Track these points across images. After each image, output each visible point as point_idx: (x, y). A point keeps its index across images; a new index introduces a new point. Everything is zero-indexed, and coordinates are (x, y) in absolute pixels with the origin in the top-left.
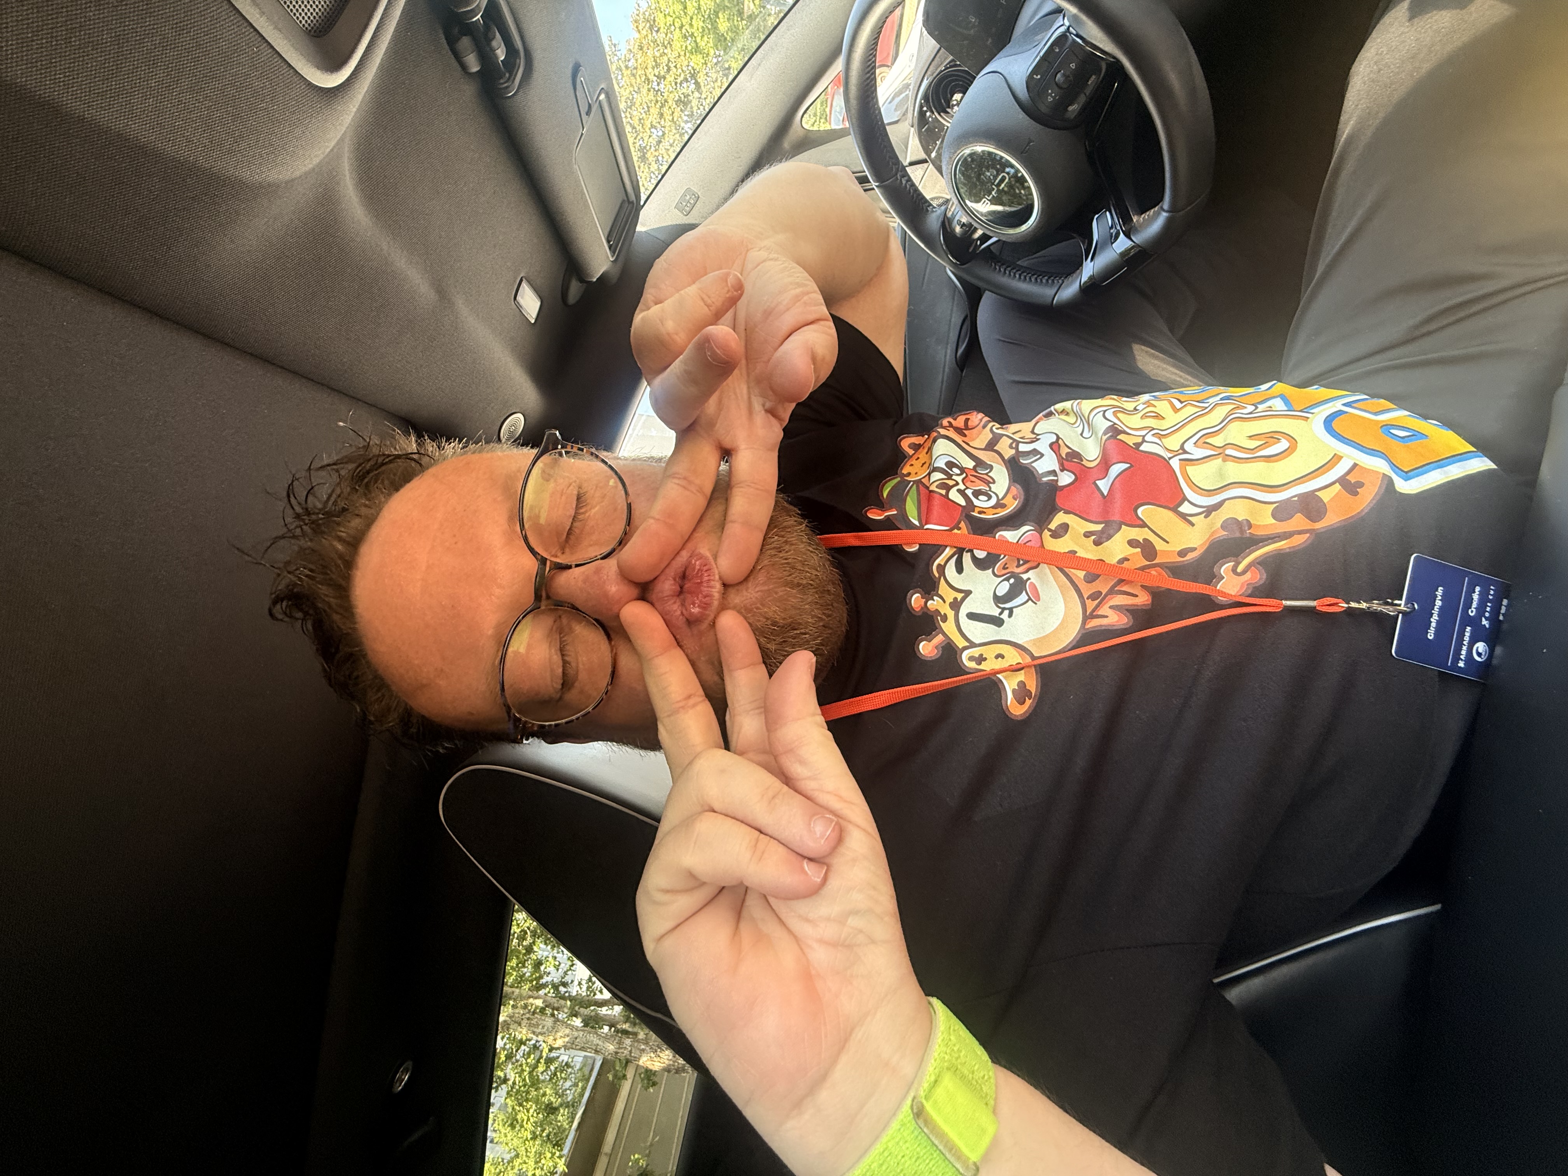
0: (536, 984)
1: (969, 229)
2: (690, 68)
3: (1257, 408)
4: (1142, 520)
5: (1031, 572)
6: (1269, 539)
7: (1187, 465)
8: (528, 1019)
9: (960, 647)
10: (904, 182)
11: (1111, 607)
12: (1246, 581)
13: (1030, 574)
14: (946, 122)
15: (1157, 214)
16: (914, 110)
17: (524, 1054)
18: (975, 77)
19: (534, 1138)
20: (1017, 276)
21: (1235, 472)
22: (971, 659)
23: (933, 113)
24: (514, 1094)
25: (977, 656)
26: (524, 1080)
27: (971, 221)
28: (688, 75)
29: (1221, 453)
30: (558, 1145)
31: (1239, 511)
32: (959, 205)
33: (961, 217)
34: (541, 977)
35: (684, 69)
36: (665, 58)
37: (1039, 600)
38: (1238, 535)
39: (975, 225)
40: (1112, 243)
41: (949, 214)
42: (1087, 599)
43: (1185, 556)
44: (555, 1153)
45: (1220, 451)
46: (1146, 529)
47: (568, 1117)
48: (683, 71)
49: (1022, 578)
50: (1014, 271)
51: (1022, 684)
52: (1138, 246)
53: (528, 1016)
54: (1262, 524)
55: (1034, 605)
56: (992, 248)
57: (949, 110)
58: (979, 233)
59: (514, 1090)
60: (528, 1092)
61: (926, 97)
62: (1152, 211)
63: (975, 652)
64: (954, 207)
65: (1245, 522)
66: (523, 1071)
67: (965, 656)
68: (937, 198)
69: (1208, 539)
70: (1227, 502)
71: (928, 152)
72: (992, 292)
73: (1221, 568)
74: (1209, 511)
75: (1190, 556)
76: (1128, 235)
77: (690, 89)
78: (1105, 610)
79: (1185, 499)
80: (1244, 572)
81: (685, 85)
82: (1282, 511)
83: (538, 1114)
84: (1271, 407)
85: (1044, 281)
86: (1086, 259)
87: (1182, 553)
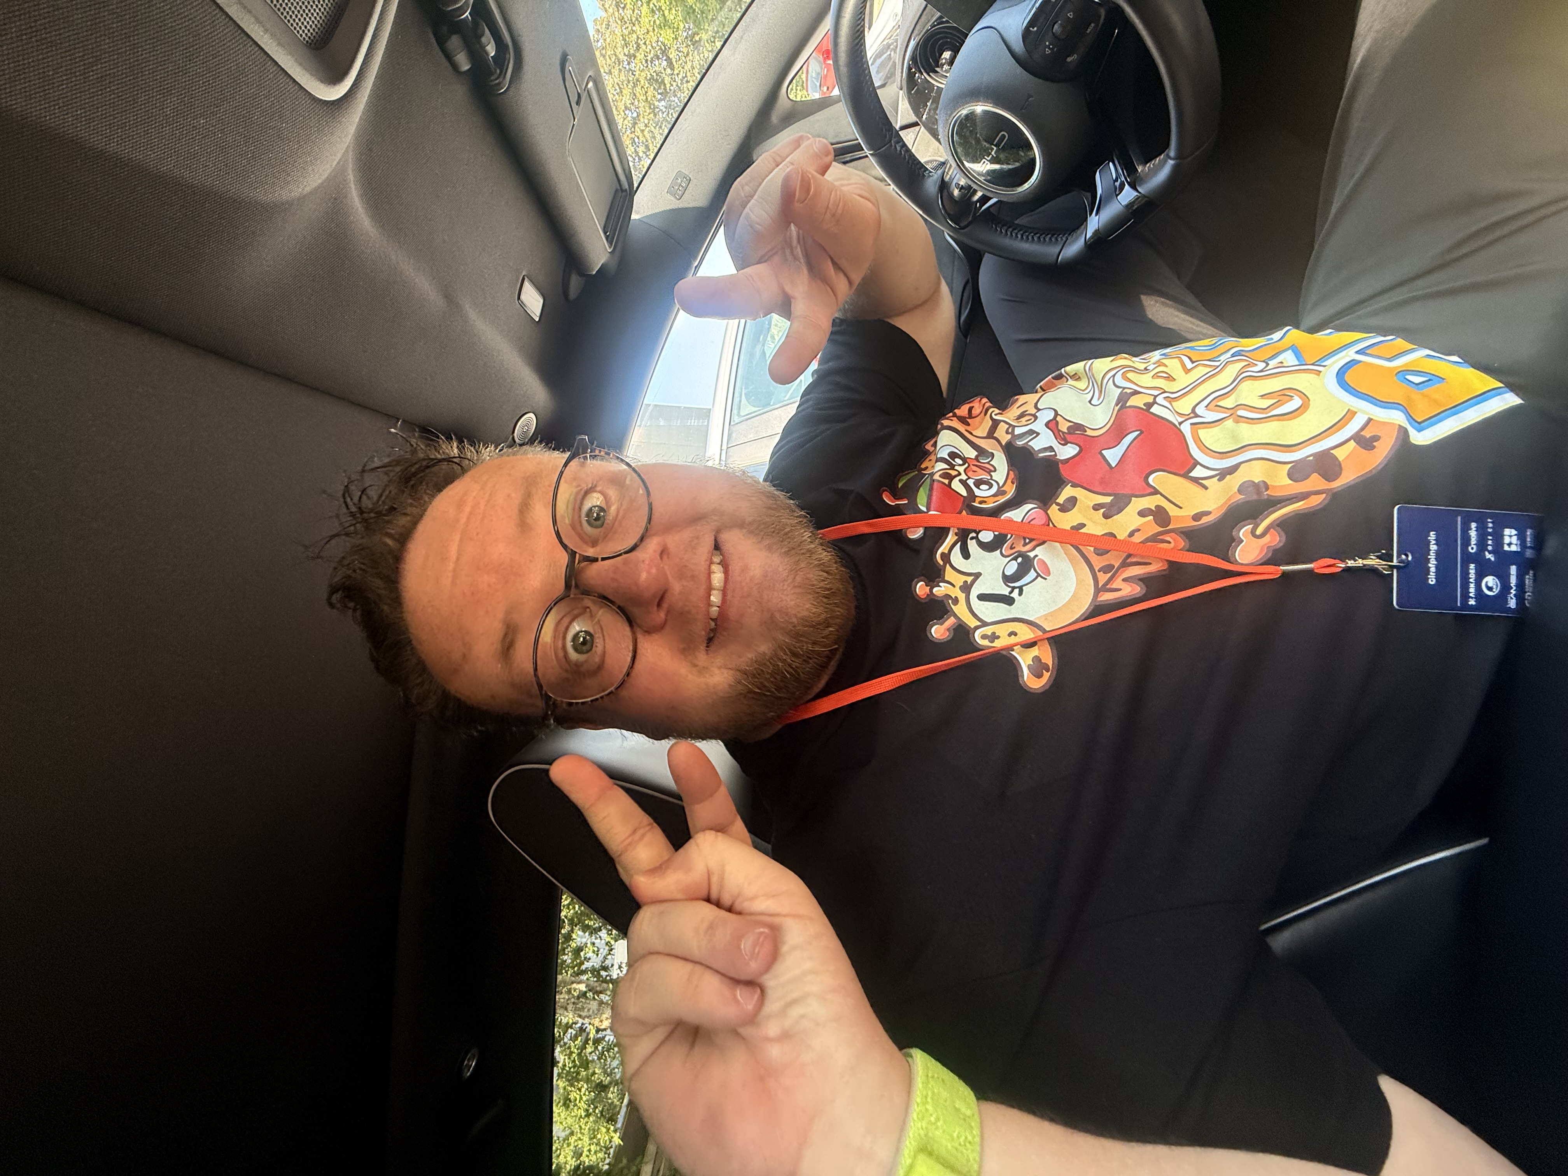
0: (578, 970)
1: (968, 191)
2: (660, 43)
3: (1268, 364)
4: (1154, 488)
5: (1038, 548)
6: (1289, 500)
7: (1200, 429)
8: (574, 1003)
9: (972, 627)
10: (898, 148)
11: (1123, 580)
12: (1266, 544)
13: (1038, 550)
14: (938, 82)
15: (1164, 162)
16: (902, 73)
17: (571, 1036)
18: (968, 35)
19: (588, 1115)
20: (1019, 236)
21: (1250, 433)
22: (984, 637)
23: (922, 74)
24: (564, 1076)
25: (990, 634)
26: (574, 1061)
27: (970, 183)
28: (659, 52)
29: (1232, 413)
30: (612, 1120)
31: (1254, 473)
32: (957, 167)
33: (959, 180)
34: (582, 963)
35: (654, 45)
36: (635, 36)
37: (1049, 574)
38: (1255, 497)
39: (975, 187)
40: (1117, 195)
41: (947, 179)
42: (1099, 571)
43: (1200, 520)
44: (609, 1128)
45: (1231, 412)
46: (1159, 495)
47: (618, 1095)
48: (652, 47)
49: (1028, 556)
50: (1016, 231)
51: (1037, 659)
52: (1144, 196)
53: (573, 1000)
54: (1279, 484)
55: (1044, 580)
56: (991, 209)
57: (938, 69)
58: (979, 194)
59: (565, 1072)
60: (578, 1073)
61: (913, 58)
62: (1158, 159)
63: (988, 630)
64: (951, 171)
65: (1262, 485)
66: (571, 1053)
67: (977, 635)
68: (931, 161)
69: (1225, 503)
70: (1243, 465)
71: (919, 115)
72: (994, 254)
73: (1240, 531)
74: (1223, 474)
75: (1205, 520)
76: (1133, 186)
77: (662, 66)
78: (1117, 583)
79: (1197, 463)
80: (1263, 535)
81: (657, 62)
82: (1297, 472)
83: (590, 1092)
84: (1282, 363)
85: (1047, 239)
86: (1090, 215)
87: (1197, 517)
